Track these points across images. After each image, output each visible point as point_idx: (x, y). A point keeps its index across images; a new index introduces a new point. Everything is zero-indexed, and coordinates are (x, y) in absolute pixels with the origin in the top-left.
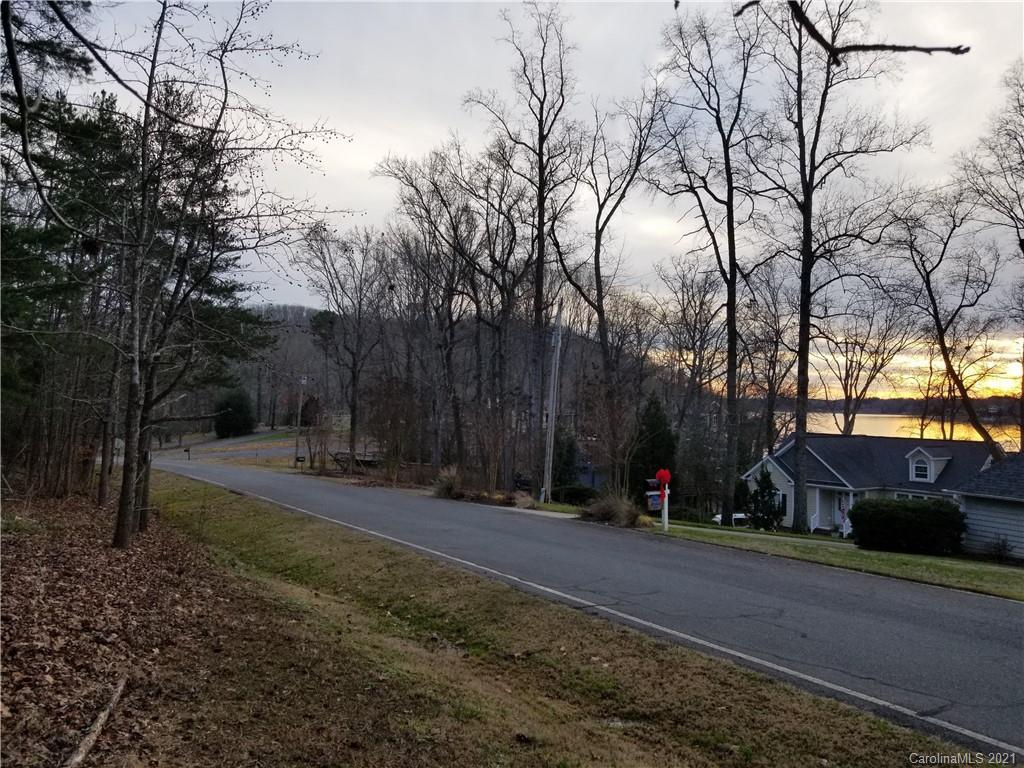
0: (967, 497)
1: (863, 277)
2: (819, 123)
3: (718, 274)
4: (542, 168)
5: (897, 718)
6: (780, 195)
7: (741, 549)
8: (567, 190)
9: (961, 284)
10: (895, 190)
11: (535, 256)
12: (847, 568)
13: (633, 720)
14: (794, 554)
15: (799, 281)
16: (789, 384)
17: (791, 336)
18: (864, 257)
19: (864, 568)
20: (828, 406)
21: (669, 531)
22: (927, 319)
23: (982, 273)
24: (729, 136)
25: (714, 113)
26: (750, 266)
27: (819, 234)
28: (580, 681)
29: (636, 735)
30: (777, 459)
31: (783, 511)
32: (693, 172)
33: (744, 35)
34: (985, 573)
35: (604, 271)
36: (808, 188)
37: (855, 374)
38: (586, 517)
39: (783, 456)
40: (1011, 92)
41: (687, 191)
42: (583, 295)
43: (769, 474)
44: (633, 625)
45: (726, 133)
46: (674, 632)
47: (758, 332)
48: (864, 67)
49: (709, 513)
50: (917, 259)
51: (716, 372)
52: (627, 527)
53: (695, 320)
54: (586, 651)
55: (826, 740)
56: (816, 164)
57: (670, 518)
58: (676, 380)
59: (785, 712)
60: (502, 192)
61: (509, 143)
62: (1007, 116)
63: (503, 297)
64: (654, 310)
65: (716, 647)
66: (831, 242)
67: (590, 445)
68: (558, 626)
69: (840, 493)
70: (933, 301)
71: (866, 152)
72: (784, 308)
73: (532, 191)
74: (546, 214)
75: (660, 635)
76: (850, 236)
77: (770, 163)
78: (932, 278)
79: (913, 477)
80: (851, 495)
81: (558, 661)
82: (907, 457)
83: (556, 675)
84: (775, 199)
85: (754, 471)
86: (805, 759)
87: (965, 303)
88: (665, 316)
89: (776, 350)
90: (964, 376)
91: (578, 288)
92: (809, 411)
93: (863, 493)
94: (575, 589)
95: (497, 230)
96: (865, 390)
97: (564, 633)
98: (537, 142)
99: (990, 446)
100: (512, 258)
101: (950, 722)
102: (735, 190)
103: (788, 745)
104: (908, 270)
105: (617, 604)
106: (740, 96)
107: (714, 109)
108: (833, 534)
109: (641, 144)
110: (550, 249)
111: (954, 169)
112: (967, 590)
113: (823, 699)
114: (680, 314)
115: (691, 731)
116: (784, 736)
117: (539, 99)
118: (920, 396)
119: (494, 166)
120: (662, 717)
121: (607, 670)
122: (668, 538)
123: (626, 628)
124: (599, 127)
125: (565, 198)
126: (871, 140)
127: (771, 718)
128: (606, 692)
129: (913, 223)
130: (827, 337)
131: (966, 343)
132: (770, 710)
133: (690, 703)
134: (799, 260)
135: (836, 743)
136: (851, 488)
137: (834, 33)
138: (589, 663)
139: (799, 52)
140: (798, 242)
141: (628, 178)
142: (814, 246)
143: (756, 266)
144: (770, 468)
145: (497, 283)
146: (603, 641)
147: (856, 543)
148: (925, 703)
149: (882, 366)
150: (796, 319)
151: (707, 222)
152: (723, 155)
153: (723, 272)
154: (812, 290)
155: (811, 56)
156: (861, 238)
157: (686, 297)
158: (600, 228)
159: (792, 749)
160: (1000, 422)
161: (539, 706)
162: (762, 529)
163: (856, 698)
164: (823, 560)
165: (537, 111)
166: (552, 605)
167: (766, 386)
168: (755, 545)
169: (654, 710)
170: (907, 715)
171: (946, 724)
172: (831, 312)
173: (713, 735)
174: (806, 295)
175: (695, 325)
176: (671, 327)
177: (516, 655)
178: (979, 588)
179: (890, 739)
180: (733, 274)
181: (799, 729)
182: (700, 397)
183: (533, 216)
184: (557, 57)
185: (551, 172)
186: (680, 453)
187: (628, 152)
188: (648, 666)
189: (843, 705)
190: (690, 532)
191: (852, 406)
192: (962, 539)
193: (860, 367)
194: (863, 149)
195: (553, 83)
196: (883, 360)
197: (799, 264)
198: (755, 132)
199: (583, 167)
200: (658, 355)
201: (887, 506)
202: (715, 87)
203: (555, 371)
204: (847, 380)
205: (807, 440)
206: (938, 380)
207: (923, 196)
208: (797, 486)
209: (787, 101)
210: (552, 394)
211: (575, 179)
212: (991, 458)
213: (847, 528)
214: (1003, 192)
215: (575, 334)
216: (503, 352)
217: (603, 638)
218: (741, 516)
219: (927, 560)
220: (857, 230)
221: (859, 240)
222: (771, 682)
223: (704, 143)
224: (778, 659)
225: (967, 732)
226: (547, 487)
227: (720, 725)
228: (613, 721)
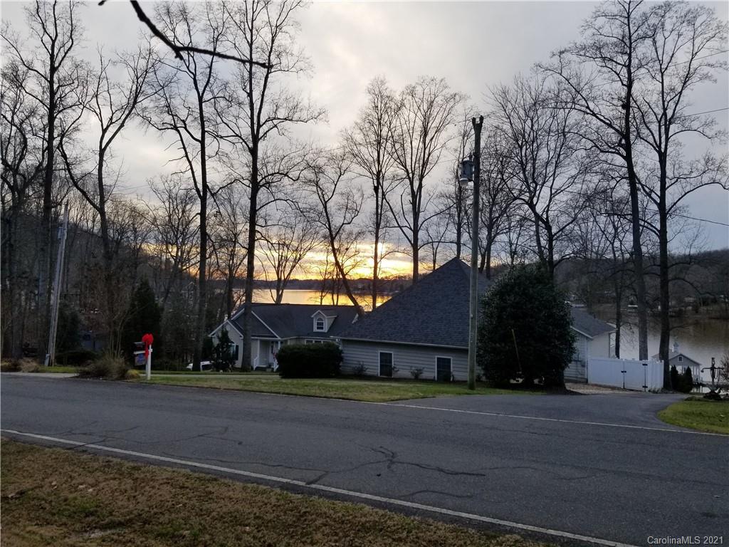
0: (344, 340)
1: (288, 201)
2: (263, 96)
3: (194, 191)
4: (53, 93)
5: (295, 489)
6: (237, 141)
7: (203, 387)
8: (74, 114)
9: (344, 210)
10: (308, 148)
11: (45, 164)
12: (271, 392)
13: (110, 528)
14: (240, 387)
15: (249, 201)
16: (242, 271)
17: (244, 238)
18: (289, 189)
19: (282, 391)
20: (267, 285)
21: (151, 380)
22: (325, 231)
23: (355, 204)
24: (203, 94)
25: (192, 76)
26: (217, 188)
27: (262, 171)
28: (68, 507)
29: (113, 540)
30: (233, 322)
31: (236, 356)
32: (176, 116)
33: (214, 25)
34: (350, 387)
35: (106, 181)
36: (256, 139)
37: (284, 265)
38: (84, 375)
39: (237, 319)
40: (371, 97)
41: (172, 128)
42: (88, 199)
43: (227, 332)
44: (116, 455)
45: (201, 92)
46: (148, 456)
47: (223, 234)
48: (291, 65)
49: (185, 362)
50: (320, 193)
51: (193, 261)
52: (117, 379)
53: (178, 223)
54: (74, 482)
55: (249, 513)
56: (261, 124)
57: (152, 369)
58: (163, 267)
59: (224, 499)
60: (15, 108)
61: (22, 68)
62: (368, 111)
63: (13, 194)
64: (147, 214)
65: (179, 461)
66: (270, 177)
67: (91, 317)
68: (51, 466)
69: (273, 342)
70: (328, 218)
71: (291, 120)
72: (240, 219)
73: (43, 111)
74: (55, 131)
75: (137, 459)
76: (281, 174)
77: (231, 118)
78: (328, 205)
79: (315, 329)
80: (279, 343)
81: (49, 495)
82: (313, 316)
83: (47, 506)
84: (234, 143)
85: (217, 330)
86: (235, 529)
87: (346, 222)
88: (155, 219)
89: (234, 247)
90: (344, 266)
91: (84, 193)
92: (255, 288)
93: (286, 341)
94: (70, 433)
95: (9, 139)
96: (289, 274)
97: (56, 471)
98: (48, 72)
99: (357, 308)
100: (23, 163)
101: (324, 485)
102: (206, 133)
103: (224, 522)
104: (314, 199)
105: (104, 441)
106: (210, 67)
107: (192, 73)
108: (268, 370)
109: (137, 88)
110: (59, 159)
111: (341, 139)
112: (340, 398)
113: (249, 485)
114: (167, 218)
115: (156, 527)
116: (222, 517)
117: (51, 37)
118: (320, 278)
119: (8, 85)
120: (134, 521)
121: (91, 494)
122: (150, 385)
123: (110, 458)
124: (103, 69)
125: (73, 120)
126: (294, 114)
127: (214, 505)
128: (89, 511)
129: (318, 170)
130: (266, 240)
131: (346, 246)
132: (213, 500)
133: (156, 507)
134: (249, 186)
135: (255, 514)
136: (279, 338)
137: (273, 37)
138: (76, 491)
139: (251, 45)
140: (248, 174)
141: (127, 112)
142: (259, 178)
143: (221, 188)
144: (228, 328)
145: (8, 183)
146: (90, 472)
147: (280, 375)
148: (311, 475)
149: (300, 259)
150: (247, 226)
151: (186, 153)
152: (198, 107)
153: (198, 190)
154: (258, 207)
155: (259, 50)
156: (288, 176)
157: (171, 206)
158: (103, 147)
159: (227, 525)
160: (363, 294)
161: (27, 535)
162: (221, 371)
163: (269, 480)
164: (257, 389)
165: (49, 47)
166: (47, 449)
167: (227, 272)
168: (214, 383)
169: (128, 517)
170: (300, 486)
171: (322, 487)
172: (269, 223)
173: (171, 527)
174: (253, 211)
175: (178, 226)
176: (160, 227)
177: (10, 496)
178: (346, 397)
179: (289, 504)
180: (205, 192)
181: (232, 510)
182: (181, 279)
183: (44, 131)
184: (68, 7)
185: (61, 97)
186: (163, 322)
187: (127, 93)
188: (125, 485)
189: (262, 487)
190: (167, 379)
191: (282, 285)
192: (340, 366)
193: (287, 260)
194: (290, 118)
195: (64, 28)
196: (300, 255)
197: (249, 190)
198: (221, 95)
199: (88, 98)
200: (150, 248)
201: (299, 349)
202: (193, 57)
203: (60, 258)
204: (279, 268)
205: (253, 308)
206: (331, 268)
207: (323, 154)
208: (244, 340)
209: (243, 77)
210: (58, 277)
211: (82, 107)
212: (357, 315)
213: (276, 366)
214: (366, 157)
215: (82, 230)
216: (12, 241)
217: (90, 469)
218: (207, 363)
219: (319, 382)
220: (286, 171)
221: (286, 177)
222: (216, 480)
223: (184, 97)
224: (222, 463)
225: (333, 490)
226: (52, 352)
227: (178, 518)
228: (93, 533)
